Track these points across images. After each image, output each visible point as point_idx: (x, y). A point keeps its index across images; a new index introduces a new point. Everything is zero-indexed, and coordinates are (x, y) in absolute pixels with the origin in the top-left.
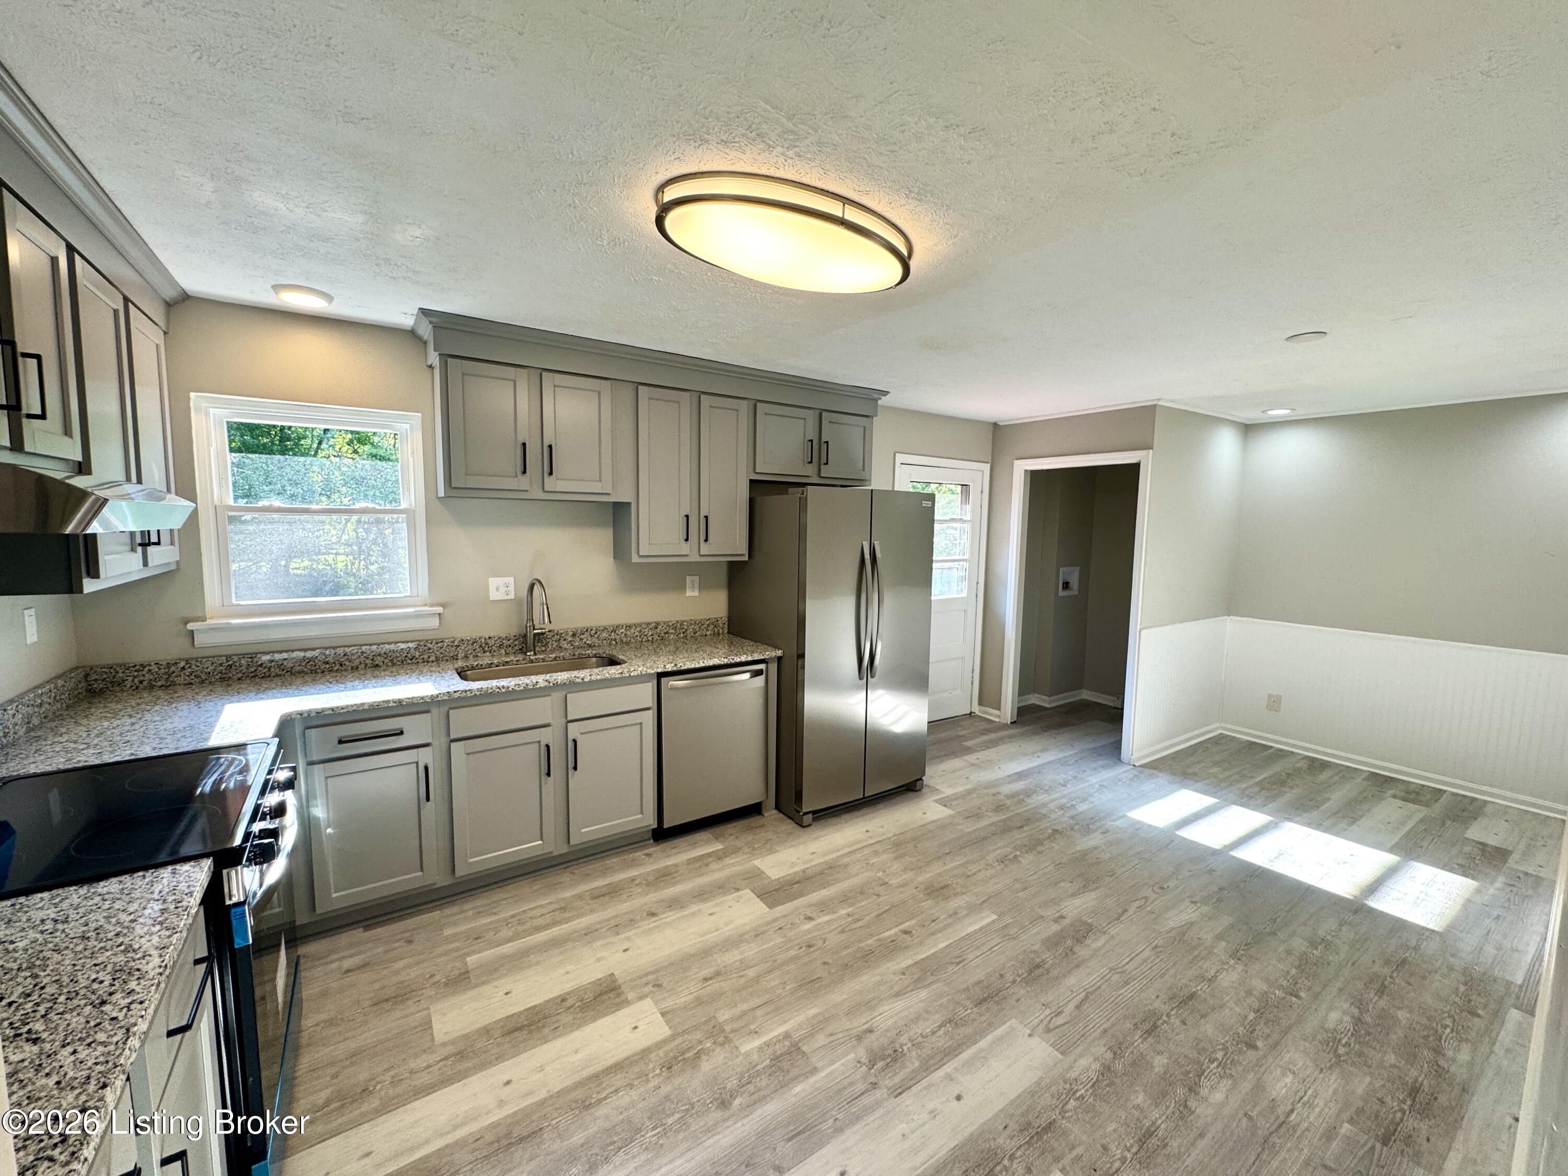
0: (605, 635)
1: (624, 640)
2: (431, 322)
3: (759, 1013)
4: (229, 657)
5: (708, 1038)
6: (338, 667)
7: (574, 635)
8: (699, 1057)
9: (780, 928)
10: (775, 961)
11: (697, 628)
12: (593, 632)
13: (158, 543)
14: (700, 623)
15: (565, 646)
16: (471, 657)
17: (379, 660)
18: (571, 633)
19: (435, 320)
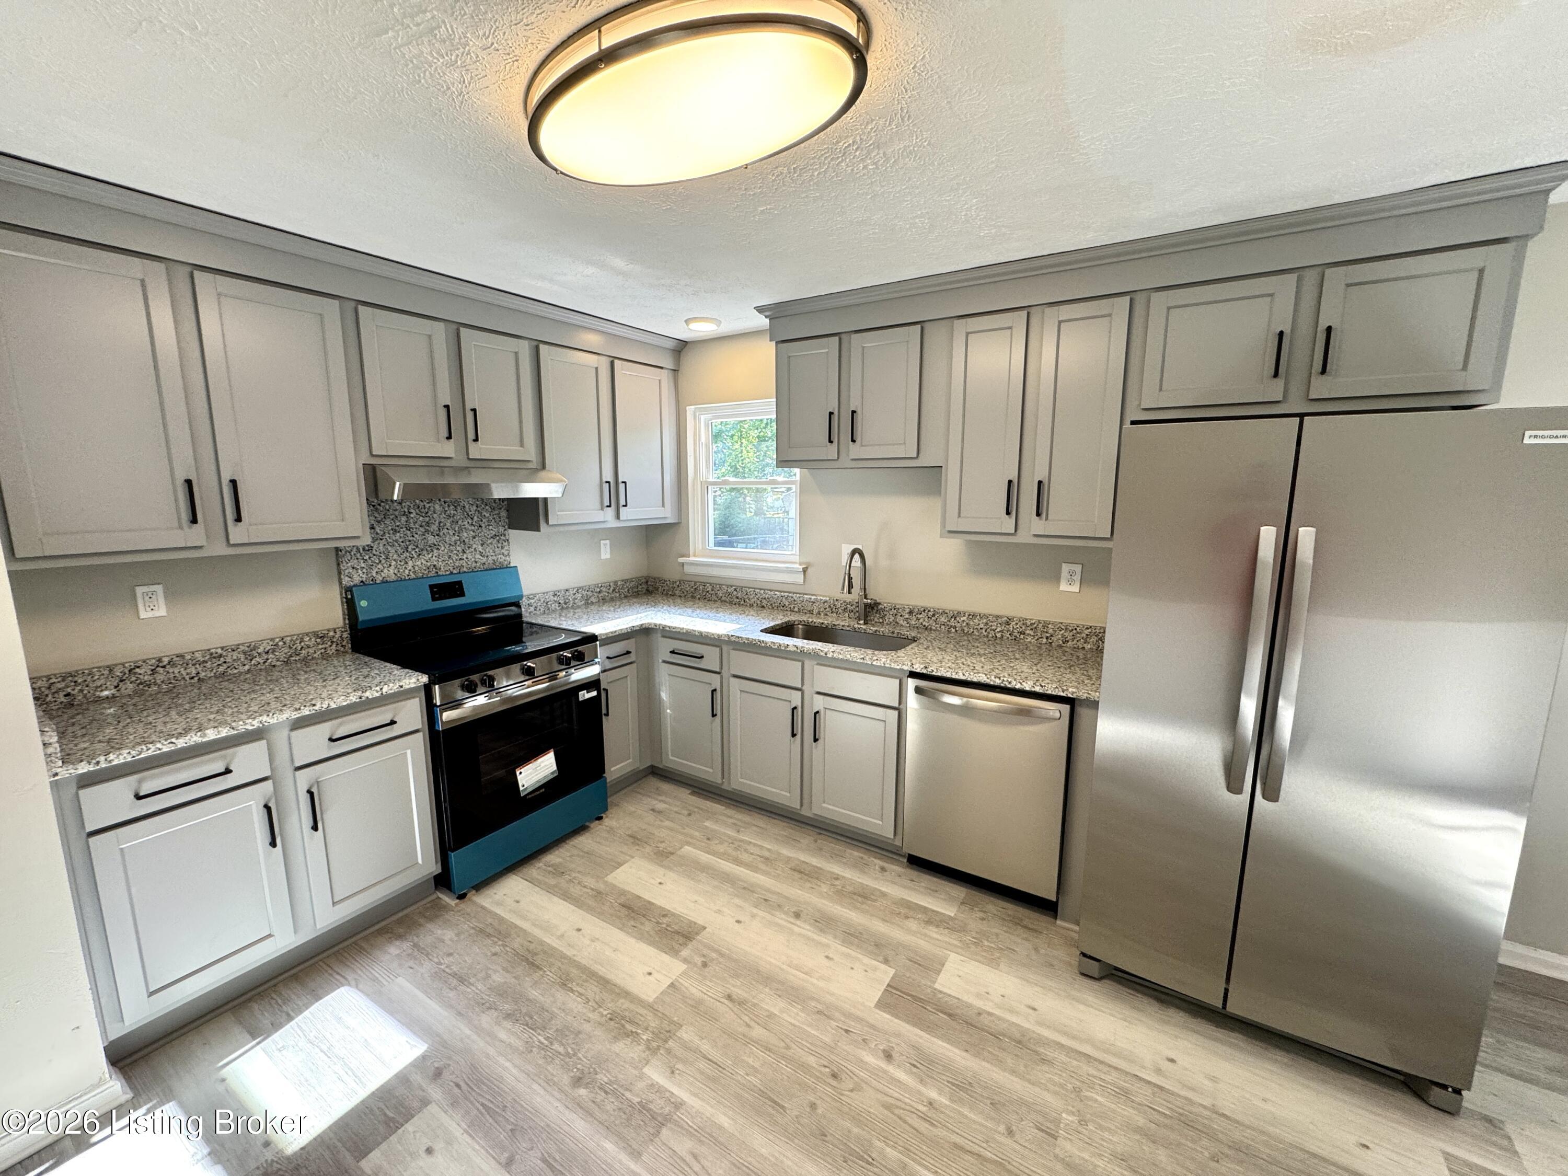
0: (943, 619)
1: (966, 630)
2: (766, 317)
3: (702, 1065)
4: (695, 583)
5: (653, 1033)
6: (742, 602)
7: (911, 613)
8: (628, 1036)
9: (847, 1031)
10: (788, 1047)
11: (1069, 635)
12: (931, 614)
13: (626, 506)
14: (1075, 630)
15: (901, 622)
16: (822, 614)
17: (765, 602)
18: (908, 610)
19: (767, 313)
